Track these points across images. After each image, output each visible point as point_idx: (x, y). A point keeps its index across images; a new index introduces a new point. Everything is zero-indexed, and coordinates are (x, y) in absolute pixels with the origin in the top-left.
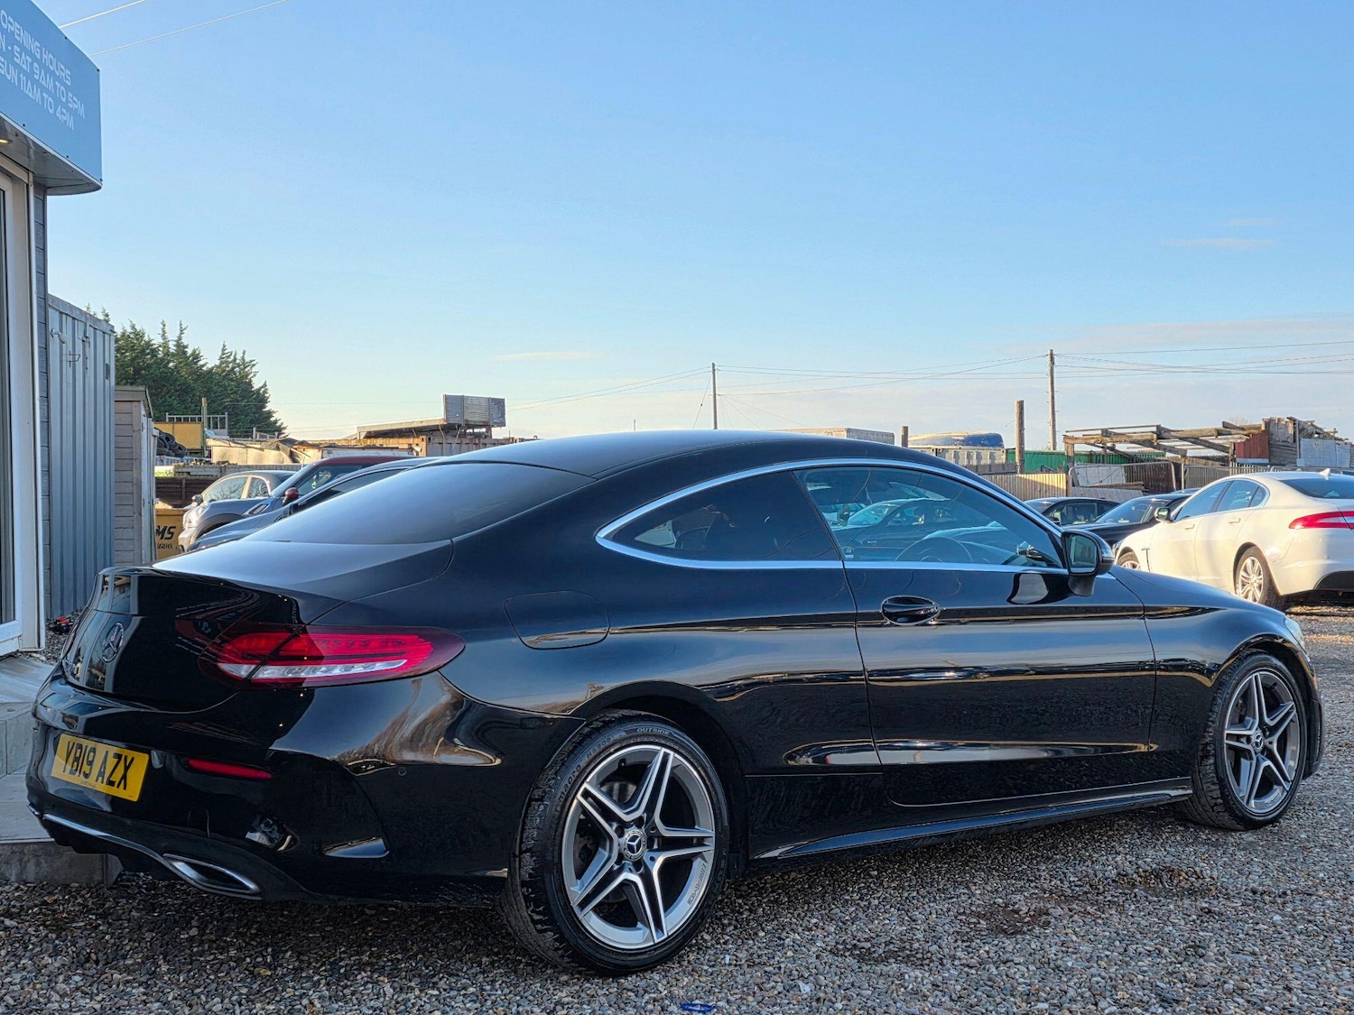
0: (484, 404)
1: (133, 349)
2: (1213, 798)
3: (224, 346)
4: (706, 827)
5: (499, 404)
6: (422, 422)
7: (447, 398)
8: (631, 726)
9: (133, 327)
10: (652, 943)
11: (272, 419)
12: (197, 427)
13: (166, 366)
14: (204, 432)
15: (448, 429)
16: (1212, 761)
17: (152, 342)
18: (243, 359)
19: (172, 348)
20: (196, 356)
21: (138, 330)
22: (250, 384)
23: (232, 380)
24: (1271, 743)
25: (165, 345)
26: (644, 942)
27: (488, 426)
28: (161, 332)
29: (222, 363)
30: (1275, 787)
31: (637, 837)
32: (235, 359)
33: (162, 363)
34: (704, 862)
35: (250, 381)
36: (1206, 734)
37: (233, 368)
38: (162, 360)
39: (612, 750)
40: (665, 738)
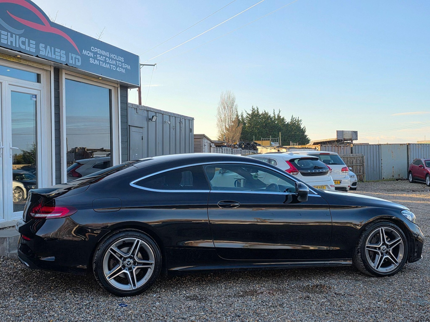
0: (350, 133)
1: (265, 118)
2: (362, 266)
3: (292, 116)
4: (152, 261)
5: (356, 133)
6: (330, 139)
7: (337, 131)
8: (127, 233)
9: (265, 112)
10: (132, 289)
11: (307, 138)
12: (269, 142)
13: (274, 123)
14: (271, 143)
15: (338, 141)
16: (360, 254)
17: (271, 116)
18: (298, 119)
19: (276, 117)
20: (283, 119)
21: (266, 112)
22: (300, 127)
23: (294, 126)
24: (389, 250)
25: (274, 117)
26: (130, 289)
27: (351, 140)
28: (273, 113)
29: (291, 121)
30: (392, 264)
31: (129, 262)
32: (296, 120)
33: (274, 122)
34: (151, 269)
35: (300, 126)
36: (358, 246)
37: (295, 122)
38: (274, 121)
39: (120, 239)
40: (138, 236)
